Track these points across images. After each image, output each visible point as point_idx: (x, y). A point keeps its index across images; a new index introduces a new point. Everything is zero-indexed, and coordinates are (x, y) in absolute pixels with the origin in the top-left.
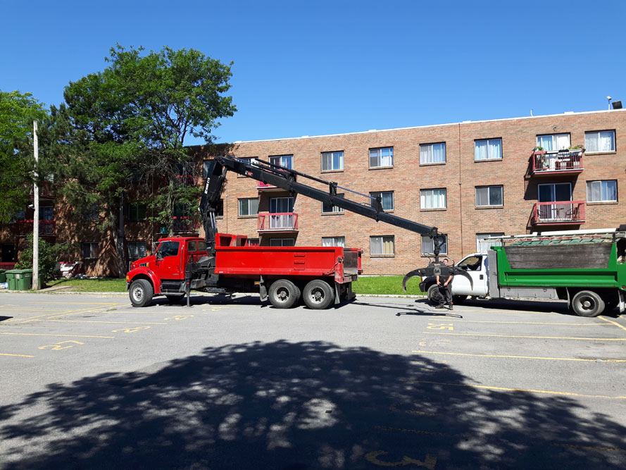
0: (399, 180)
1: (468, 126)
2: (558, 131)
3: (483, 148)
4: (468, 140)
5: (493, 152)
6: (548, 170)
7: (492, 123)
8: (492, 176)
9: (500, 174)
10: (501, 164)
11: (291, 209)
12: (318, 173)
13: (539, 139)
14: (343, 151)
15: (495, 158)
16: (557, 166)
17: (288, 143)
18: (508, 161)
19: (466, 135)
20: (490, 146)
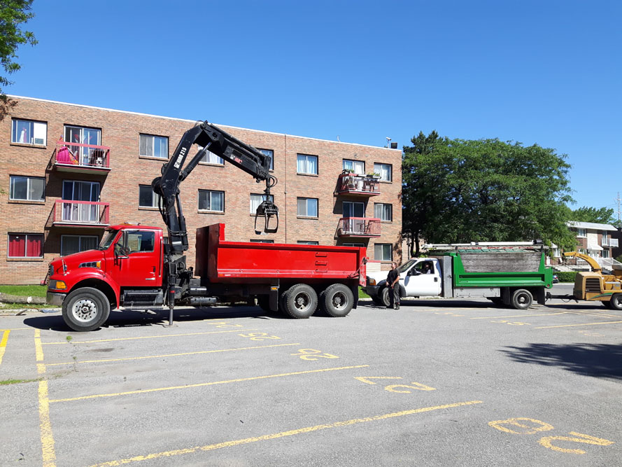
0: (230, 181)
1: (293, 139)
2: (358, 158)
3: (302, 162)
4: (292, 153)
5: (310, 167)
6: (356, 190)
7: (311, 141)
8: (311, 189)
9: (315, 189)
10: (317, 180)
11: (95, 198)
12: (135, 158)
13: (344, 162)
14: (168, 137)
15: (313, 174)
16: (364, 188)
17: (95, 114)
18: (323, 178)
19: (290, 147)
20: (308, 162)
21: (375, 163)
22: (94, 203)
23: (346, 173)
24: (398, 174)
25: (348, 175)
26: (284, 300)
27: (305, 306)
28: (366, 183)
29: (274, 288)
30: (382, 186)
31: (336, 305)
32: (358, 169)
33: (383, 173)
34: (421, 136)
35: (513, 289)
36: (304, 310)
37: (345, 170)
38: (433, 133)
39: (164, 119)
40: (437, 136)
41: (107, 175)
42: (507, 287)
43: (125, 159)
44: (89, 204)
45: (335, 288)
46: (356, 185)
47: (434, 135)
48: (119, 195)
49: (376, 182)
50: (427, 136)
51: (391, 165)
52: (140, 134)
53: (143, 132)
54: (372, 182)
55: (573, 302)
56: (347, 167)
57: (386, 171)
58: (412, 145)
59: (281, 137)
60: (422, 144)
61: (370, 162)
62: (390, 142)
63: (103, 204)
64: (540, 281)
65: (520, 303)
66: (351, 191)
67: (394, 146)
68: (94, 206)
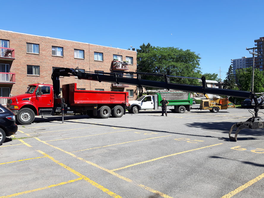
0: (66, 63)
1: (92, 46)
2: (119, 54)
3: (96, 55)
4: (92, 52)
5: (99, 58)
6: (119, 68)
7: (100, 47)
8: (100, 67)
9: (102, 67)
10: (103, 63)
11: (8, 71)
12: (25, 53)
13: (114, 56)
14: (39, 44)
15: (101, 60)
16: (122, 67)
17: (6, 34)
18: (105, 62)
19: (91, 49)
20: (99, 55)
21: (126, 57)
22: (7, 73)
23: (115, 61)
24: (135, 61)
25: (116, 61)
26: (99, 112)
27: (106, 114)
28: (123, 65)
29: (96, 108)
30: (129, 66)
31: (117, 113)
32: (119, 59)
33: (129, 61)
34: (144, 45)
35: (179, 106)
36: (106, 115)
37: (114, 59)
38: (149, 44)
39: (37, 37)
40: (150, 45)
41: (13, 61)
42: (177, 105)
43: (20, 54)
44: (5, 74)
45: (118, 107)
46: (119, 66)
47: (149, 45)
48: (18, 69)
49: (127, 64)
50: (146, 45)
51: (133, 57)
52: (27, 43)
53: (28, 42)
54: (125, 64)
55: (199, 110)
56: (115, 58)
57: (131, 60)
58: (140, 49)
59: (88, 45)
60: (144, 49)
61: (124, 56)
62: (132, 48)
63: (11, 73)
64: (188, 103)
65: (181, 111)
66: (117, 68)
67: (134, 50)
68: (7, 75)
